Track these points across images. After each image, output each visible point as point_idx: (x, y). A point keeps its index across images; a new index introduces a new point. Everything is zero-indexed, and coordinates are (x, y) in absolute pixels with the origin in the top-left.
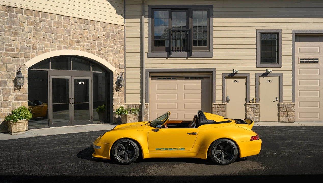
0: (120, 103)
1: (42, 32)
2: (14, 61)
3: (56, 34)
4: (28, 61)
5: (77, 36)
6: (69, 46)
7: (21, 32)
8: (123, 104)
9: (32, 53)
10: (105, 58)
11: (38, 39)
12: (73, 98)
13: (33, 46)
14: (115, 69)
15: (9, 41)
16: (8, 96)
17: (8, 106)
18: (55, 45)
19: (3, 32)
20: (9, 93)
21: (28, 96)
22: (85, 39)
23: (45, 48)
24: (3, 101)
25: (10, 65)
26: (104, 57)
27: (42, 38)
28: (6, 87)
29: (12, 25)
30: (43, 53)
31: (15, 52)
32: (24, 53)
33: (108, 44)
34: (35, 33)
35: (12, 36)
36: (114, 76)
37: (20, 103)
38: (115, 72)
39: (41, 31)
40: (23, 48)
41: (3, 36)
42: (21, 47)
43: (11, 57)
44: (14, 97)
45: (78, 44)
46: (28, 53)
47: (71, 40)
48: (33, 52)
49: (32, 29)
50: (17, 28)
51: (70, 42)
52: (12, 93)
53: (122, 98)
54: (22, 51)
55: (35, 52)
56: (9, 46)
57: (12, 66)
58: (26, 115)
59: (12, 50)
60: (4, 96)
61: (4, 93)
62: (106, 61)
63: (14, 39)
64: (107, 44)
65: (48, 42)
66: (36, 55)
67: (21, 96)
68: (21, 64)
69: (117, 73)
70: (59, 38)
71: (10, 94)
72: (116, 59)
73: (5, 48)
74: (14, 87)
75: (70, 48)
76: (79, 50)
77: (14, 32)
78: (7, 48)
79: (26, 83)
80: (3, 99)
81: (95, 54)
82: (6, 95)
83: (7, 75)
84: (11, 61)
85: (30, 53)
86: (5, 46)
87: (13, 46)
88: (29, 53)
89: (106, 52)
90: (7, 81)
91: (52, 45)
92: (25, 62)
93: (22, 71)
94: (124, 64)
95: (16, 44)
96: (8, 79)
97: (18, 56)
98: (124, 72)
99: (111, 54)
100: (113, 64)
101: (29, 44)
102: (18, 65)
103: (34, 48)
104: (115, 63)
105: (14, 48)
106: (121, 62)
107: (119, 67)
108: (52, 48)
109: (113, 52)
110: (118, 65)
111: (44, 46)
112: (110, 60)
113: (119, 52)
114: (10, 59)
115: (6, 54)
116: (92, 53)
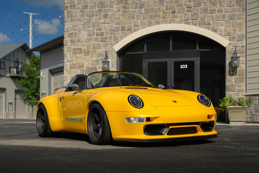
0: (236, 92)
1: (132, 9)
2: (103, 45)
3: (147, 8)
4: (116, 44)
5: (172, 5)
6: (162, 19)
7: (110, 13)
8: (242, 95)
9: (120, 35)
10: (212, 28)
11: (127, 18)
12: (172, 87)
13: (122, 27)
14: (228, 42)
15: (99, 25)
18: (146, 21)
19: (95, 17)
22: (183, 8)
23: (134, 27)
25: (99, 51)
26: (211, 27)
27: (131, 15)
29: (102, 7)
30: (132, 33)
32: (113, 35)
33: (217, 9)
34: (124, 11)
35: (102, 19)
36: (227, 53)
38: (229, 47)
39: (130, 8)
41: (94, 20)
42: (111, 29)
43: (101, 41)
45: (173, 15)
46: (117, 35)
47: (165, 12)
48: (122, 33)
49: (121, 7)
50: (106, 9)
51: (163, 15)
53: (240, 86)
55: (123, 33)
56: (99, 30)
57: (101, 51)
59: (102, 34)
61: (94, 80)
62: (214, 33)
63: (104, 22)
64: (215, 8)
65: (137, 19)
66: (125, 36)
68: (110, 48)
69: (232, 47)
70: (150, 12)
72: (231, 28)
73: (95, 33)
75: (164, 22)
76: (175, 23)
77: (104, 14)
78: (98, 33)
81: (198, 25)
83: (98, 60)
84: (101, 46)
85: (119, 35)
86: (96, 31)
87: (103, 30)
90: (97, 67)
91: (142, 22)
92: (113, 45)
93: (111, 56)
94: (245, 33)
95: (105, 27)
96: (98, 65)
97: (107, 40)
98: (245, 45)
99: (222, 22)
100: (225, 35)
101: (117, 25)
102: (107, 50)
103: (123, 29)
104: (228, 34)
105: (104, 32)
106: (240, 31)
107: (236, 40)
108: (143, 26)
109: (226, 19)
110: (234, 36)
111: (133, 25)
112: (220, 31)
113: (235, 17)
114: (99, 44)
115: (96, 40)
116: (193, 24)
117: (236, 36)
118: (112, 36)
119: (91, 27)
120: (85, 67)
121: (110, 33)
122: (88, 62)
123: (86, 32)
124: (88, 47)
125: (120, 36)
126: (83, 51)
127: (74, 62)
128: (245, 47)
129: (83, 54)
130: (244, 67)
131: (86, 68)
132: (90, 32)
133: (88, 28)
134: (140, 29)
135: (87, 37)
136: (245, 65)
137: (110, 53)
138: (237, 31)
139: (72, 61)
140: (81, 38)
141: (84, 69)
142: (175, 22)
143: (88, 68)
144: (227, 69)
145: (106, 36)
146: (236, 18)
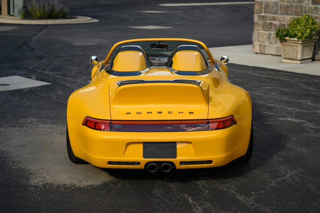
37: (318, 8)
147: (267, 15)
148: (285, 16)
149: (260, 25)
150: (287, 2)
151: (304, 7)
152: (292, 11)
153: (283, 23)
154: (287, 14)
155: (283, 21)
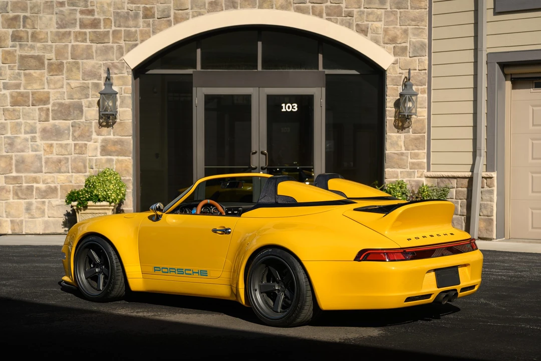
0: (408, 170)
2: (99, 52)
4: (132, 49)
8: (419, 175)
9: (141, 28)
10: (357, 25)
12: (262, 153)
13: (145, 9)
14: (392, 59)
15: (86, 1)
16: (86, 142)
17: (85, 167)
20: (88, 134)
21: (132, 142)
23: (177, 12)
24: (76, 155)
25: (89, 64)
26: (355, 24)
28: (82, 120)
30: (170, 25)
31: (100, 28)
32: (123, 29)
36: (388, 81)
37: (112, 160)
38: (394, 68)
40: (121, 17)
42: (117, 14)
43: (92, 41)
44: (99, 145)
46: (133, 29)
48: (145, 25)
52: (94, 136)
53: (416, 156)
54: (118, 23)
55: (149, 24)
56: (88, 15)
57: (93, 67)
58: (106, 191)
59: (95, 24)
60: (77, 144)
61: (76, 134)
62: (361, 37)
66: (153, 32)
67: (115, 143)
68: (115, 60)
69: (399, 71)
71: (89, 138)
72: (398, 26)
73: (78, 20)
74: (99, 120)
75: (246, 3)
76: (272, 8)
78: (84, 20)
79: (128, 109)
80: (75, 149)
81: (324, 15)
82: (82, 140)
83: (84, 89)
84: (93, 52)
85: (138, 29)
86: (78, 16)
87: (98, 14)
88: (135, 27)
89: (360, 8)
90: (83, 104)
91: (194, 2)
92: (124, 53)
93: (119, 78)
94: (426, 41)
95: (103, 7)
96: (85, 100)
97: (109, 38)
98: (427, 67)
99: (379, 12)
100: (386, 42)
101: (134, 5)
102: (109, 62)
103: (148, 14)
104: (391, 41)
105: (99, 20)
106: (417, 35)
107: (408, 54)
108: (196, 9)
109: (388, 6)
110: (404, 45)
111: (174, 6)
112: (375, 31)
113: (407, 4)
114: (89, 48)
115: (81, 36)
116: (314, 14)
117: (408, 45)
118: (121, 30)
119: (66, 5)
120: (51, 103)
121: (115, 23)
122: (60, 90)
123: (54, 17)
124: (60, 53)
125: (141, 31)
126: (46, 62)
127: (22, 90)
128: (427, 71)
129: (46, 71)
130: (426, 114)
131: (54, 105)
132: (62, 17)
133: (57, 7)
134: (191, 16)
135: (57, 28)
136: (426, 110)
137: (116, 71)
138: (410, 35)
139: (18, 86)
140: (40, 32)
141: (50, 106)
142: (274, 6)
143: (61, 105)
144: (388, 118)
145: (105, 28)
146: (409, 5)
147: (23, 175)
148: (56, 175)
149: (10, 192)
150: (57, 154)
151: (88, 161)
152: (67, 167)
153: (52, 185)
154: (59, 172)
155: (53, 182)
